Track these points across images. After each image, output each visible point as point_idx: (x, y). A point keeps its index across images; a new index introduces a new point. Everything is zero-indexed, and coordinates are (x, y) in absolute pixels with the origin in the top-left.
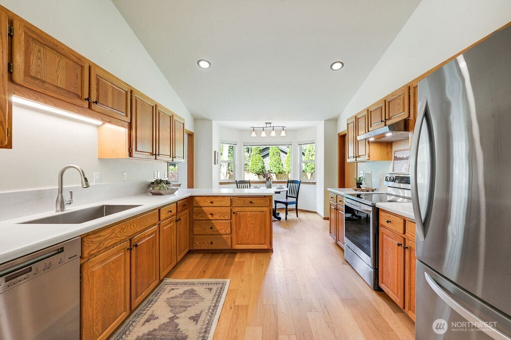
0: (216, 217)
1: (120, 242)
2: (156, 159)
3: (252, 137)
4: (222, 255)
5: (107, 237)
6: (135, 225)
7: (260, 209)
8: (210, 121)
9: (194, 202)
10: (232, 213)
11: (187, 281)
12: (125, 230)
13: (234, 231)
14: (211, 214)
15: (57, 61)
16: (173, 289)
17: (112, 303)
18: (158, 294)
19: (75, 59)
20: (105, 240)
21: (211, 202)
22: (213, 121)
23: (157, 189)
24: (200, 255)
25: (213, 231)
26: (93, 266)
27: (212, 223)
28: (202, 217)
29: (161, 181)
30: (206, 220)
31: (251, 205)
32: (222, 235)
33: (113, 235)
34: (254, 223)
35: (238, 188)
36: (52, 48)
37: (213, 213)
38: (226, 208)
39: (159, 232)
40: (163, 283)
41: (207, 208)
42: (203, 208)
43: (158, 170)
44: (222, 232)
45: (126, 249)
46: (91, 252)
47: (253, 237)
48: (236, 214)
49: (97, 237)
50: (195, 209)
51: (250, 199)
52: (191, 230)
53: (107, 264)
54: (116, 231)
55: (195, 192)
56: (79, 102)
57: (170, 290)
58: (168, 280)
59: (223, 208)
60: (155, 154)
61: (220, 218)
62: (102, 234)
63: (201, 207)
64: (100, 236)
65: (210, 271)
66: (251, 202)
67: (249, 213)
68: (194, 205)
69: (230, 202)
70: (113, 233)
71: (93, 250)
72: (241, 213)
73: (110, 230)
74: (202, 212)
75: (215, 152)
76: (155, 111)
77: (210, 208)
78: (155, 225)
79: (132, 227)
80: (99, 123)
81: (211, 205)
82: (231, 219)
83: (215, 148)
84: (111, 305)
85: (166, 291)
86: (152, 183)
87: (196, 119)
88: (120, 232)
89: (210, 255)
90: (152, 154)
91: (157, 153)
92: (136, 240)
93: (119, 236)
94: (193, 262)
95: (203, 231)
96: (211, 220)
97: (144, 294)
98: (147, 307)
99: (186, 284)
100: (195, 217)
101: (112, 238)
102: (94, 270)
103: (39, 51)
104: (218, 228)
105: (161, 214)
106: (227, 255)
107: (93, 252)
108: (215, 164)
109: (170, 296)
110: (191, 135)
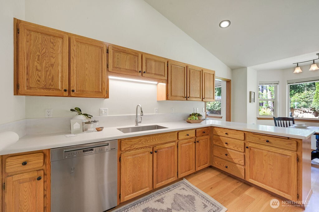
0: (231, 147)
1: (146, 147)
2: (187, 100)
3: (296, 73)
4: (235, 181)
5: (136, 143)
6: (156, 139)
8: (245, 68)
9: (214, 131)
10: (246, 147)
11: (196, 188)
12: (149, 141)
13: (247, 164)
14: (226, 143)
15: (126, 57)
16: (184, 189)
17: (139, 179)
18: (175, 187)
19: (134, 54)
20: (135, 144)
21: (226, 134)
22: (248, 68)
23: (189, 119)
24: (218, 173)
25: (228, 157)
26: (128, 156)
27: (227, 151)
28: (219, 144)
30: (222, 147)
31: (267, 144)
32: (236, 164)
33: (140, 143)
34: (271, 163)
35: (276, 125)
36: (123, 52)
37: (228, 143)
38: (240, 141)
39: (178, 147)
40: (182, 181)
41: (224, 138)
42: (221, 137)
44: (236, 161)
45: (149, 152)
46: (126, 148)
47: (271, 179)
48: (250, 149)
49: (129, 142)
50: (214, 136)
51: (266, 138)
52: (212, 152)
53: (135, 157)
54: (142, 141)
56: (136, 74)
57: (182, 189)
58: (185, 180)
59: (237, 140)
60: (186, 97)
61: (234, 149)
62: (133, 140)
63: (219, 136)
64: (131, 142)
65: (215, 191)
66: (268, 141)
67: (265, 153)
68: (214, 134)
69: (243, 137)
70: (140, 141)
71: (127, 148)
72: (256, 150)
73: (138, 140)
74: (219, 140)
75: (250, 93)
76: (187, 70)
77: (226, 138)
78: (174, 141)
79: (154, 140)
80: (156, 83)
81: (226, 135)
82: (244, 152)
84: (139, 180)
85: (180, 188)
86: (190, 115)
87: (233, 69)
88: (145, 142)
89: (226, 176)
90: (184, 97)
91: (188, 96)
92: (157, 149)
93: (144, 143)
94: (210, 175)
95: (220, 155)
96: (227, 148)
97: (164, 183)
98: (165, 191)
99: (193, 190)
100: (214, 143)
101: (139, 144)
102: (127, 158)
103: (118, 55)
104: (232, 156)
105: (179, 136)
106: (240, 184)
107: (127, 149)
108: (250, 102)
109: (179, 193)
110: (228, 82)
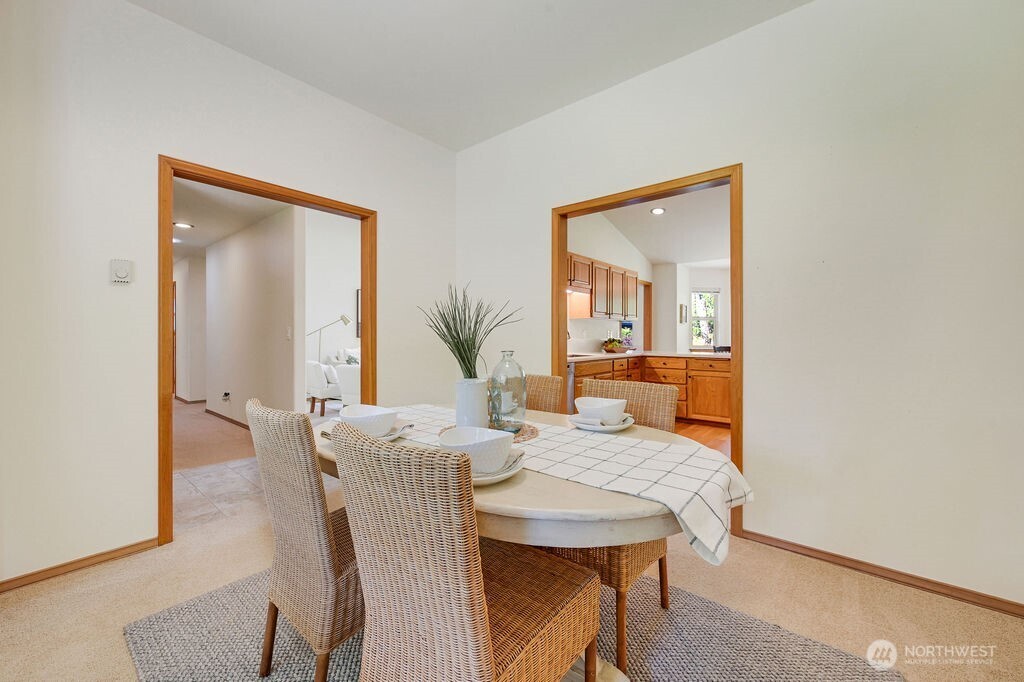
0: (670, 380)
2: (609, 318)
7: (723, 374)
8: (675, 264)
9: (646, 361)
10: (688, 377)
13: (690, 398)
14: (664, 377)
22: (678, 265)
23: (610, 346)
28: (655, 378)
29: (614, 340)
31: (711, 369)
34: (715, 390)
37: (666, 376)
38: (681, 371)
41: (659, 370)
42: (656, 370)
43: (613, 331)
47: (713, 407)
48: (693, 378)
50: (646, 368)
51: (710, 362)
55: (648, 353)
59: (677, 371)
60: (609, 314)
61: (674, 382)
63: (653, 368)
66: (711, 366)
67: (708, 379)
68: (647, 365)
69: (685, 365)
72: (699, 378)
74: (654, 374)
75: (681, 307)
76: (610, 274)
77: (663, 370)
78: (610, 372)
81: (664, 366)
82: (686, 383)
83: (681, 299)
87: (655, 265)
90: (606, 314)
91: (611, 312)
100: (647, 379)
105: (614, 365)
108: (681, 322)
110: (648, 287)
